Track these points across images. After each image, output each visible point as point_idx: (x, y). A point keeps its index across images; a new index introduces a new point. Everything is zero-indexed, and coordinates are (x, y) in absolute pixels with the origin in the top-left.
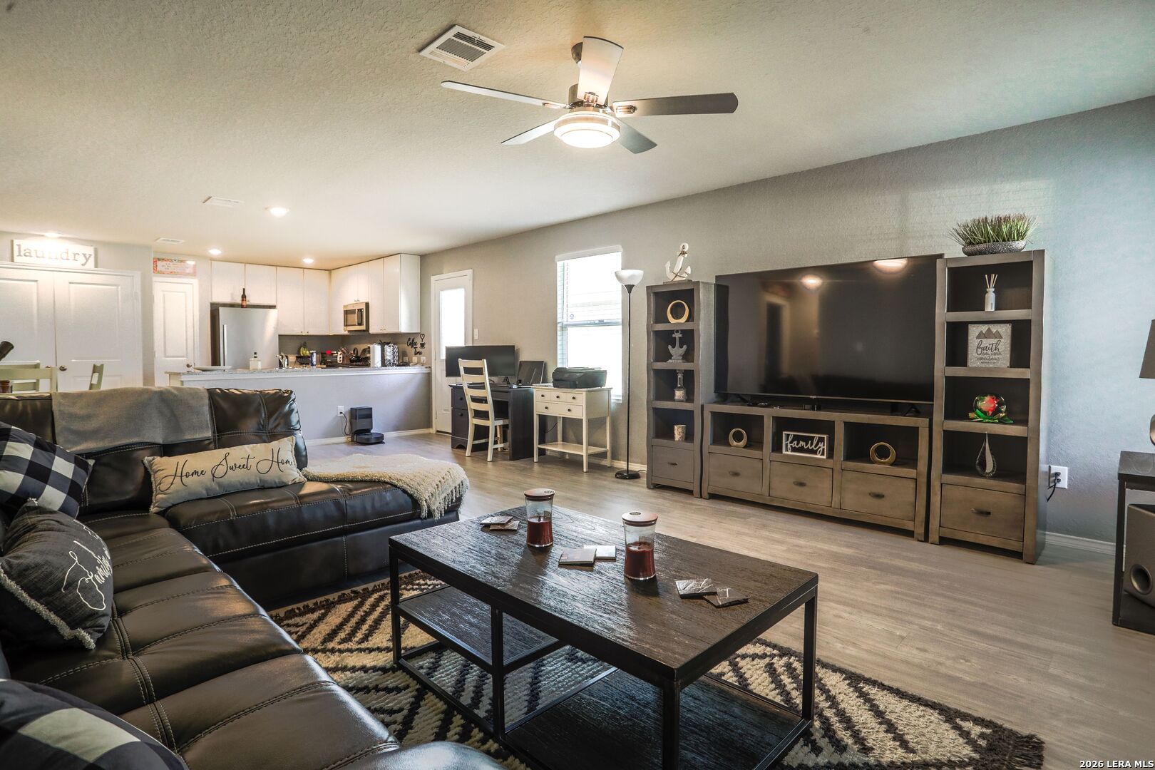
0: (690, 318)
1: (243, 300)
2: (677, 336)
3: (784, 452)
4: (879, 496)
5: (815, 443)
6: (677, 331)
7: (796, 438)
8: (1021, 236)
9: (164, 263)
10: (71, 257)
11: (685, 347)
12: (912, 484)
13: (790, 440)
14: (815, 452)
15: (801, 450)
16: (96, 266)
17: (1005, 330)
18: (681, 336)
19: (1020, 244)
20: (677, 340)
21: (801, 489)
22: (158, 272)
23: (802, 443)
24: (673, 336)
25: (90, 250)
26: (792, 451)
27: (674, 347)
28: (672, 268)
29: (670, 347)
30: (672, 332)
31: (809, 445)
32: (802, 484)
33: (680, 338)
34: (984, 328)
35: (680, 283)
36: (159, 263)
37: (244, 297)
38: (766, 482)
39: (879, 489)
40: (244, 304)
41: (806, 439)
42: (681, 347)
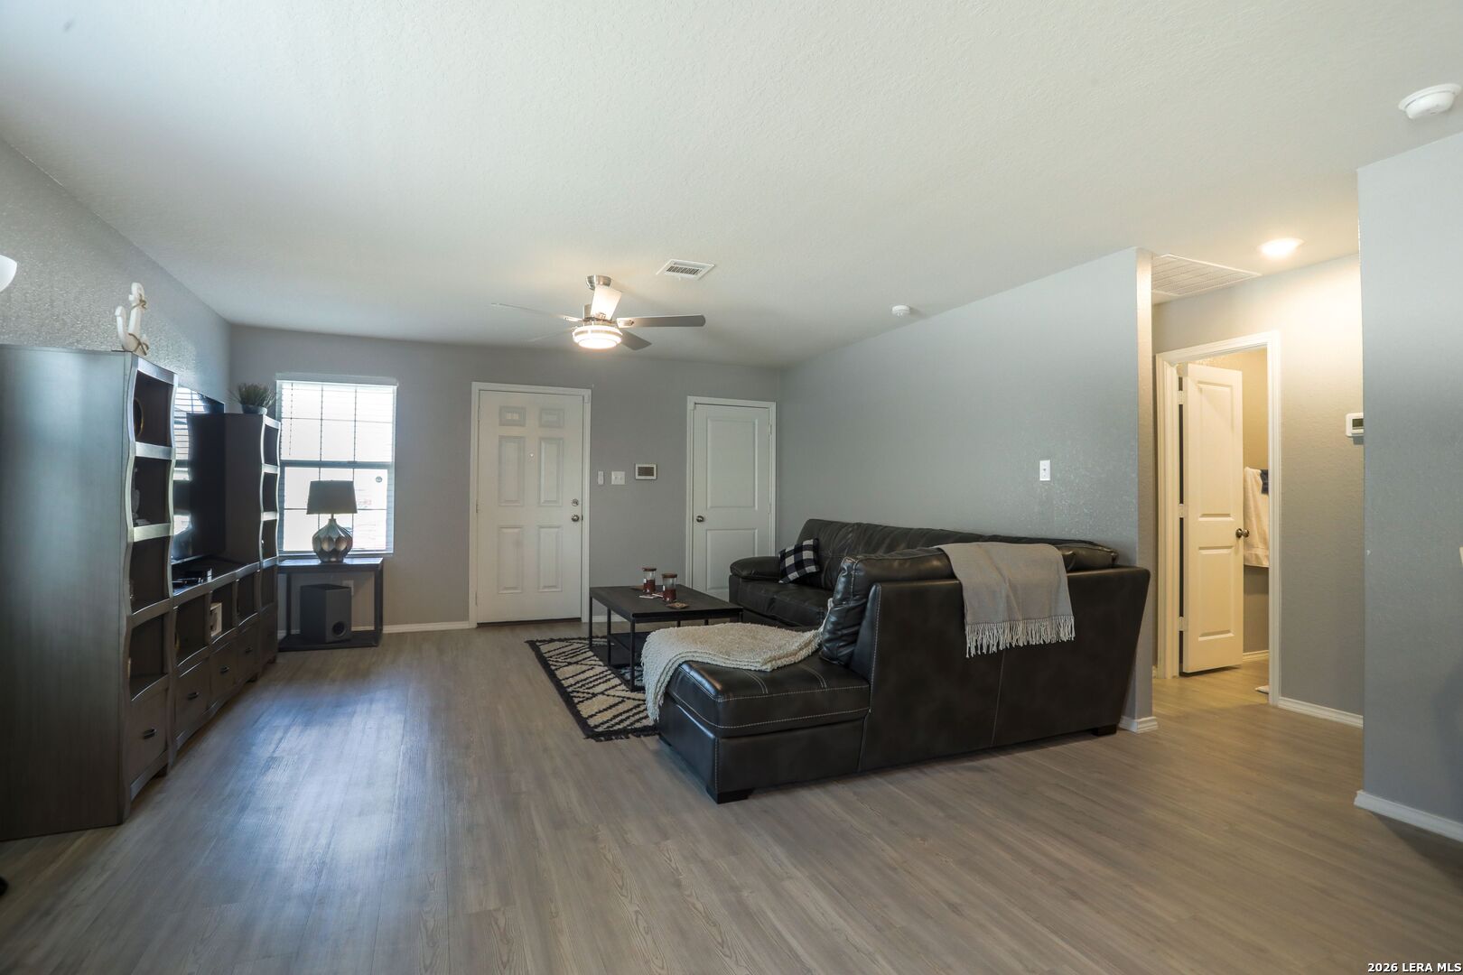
4: (248, 651)
21: (224, 676)
32: (224, 672)
39: (248, 645)
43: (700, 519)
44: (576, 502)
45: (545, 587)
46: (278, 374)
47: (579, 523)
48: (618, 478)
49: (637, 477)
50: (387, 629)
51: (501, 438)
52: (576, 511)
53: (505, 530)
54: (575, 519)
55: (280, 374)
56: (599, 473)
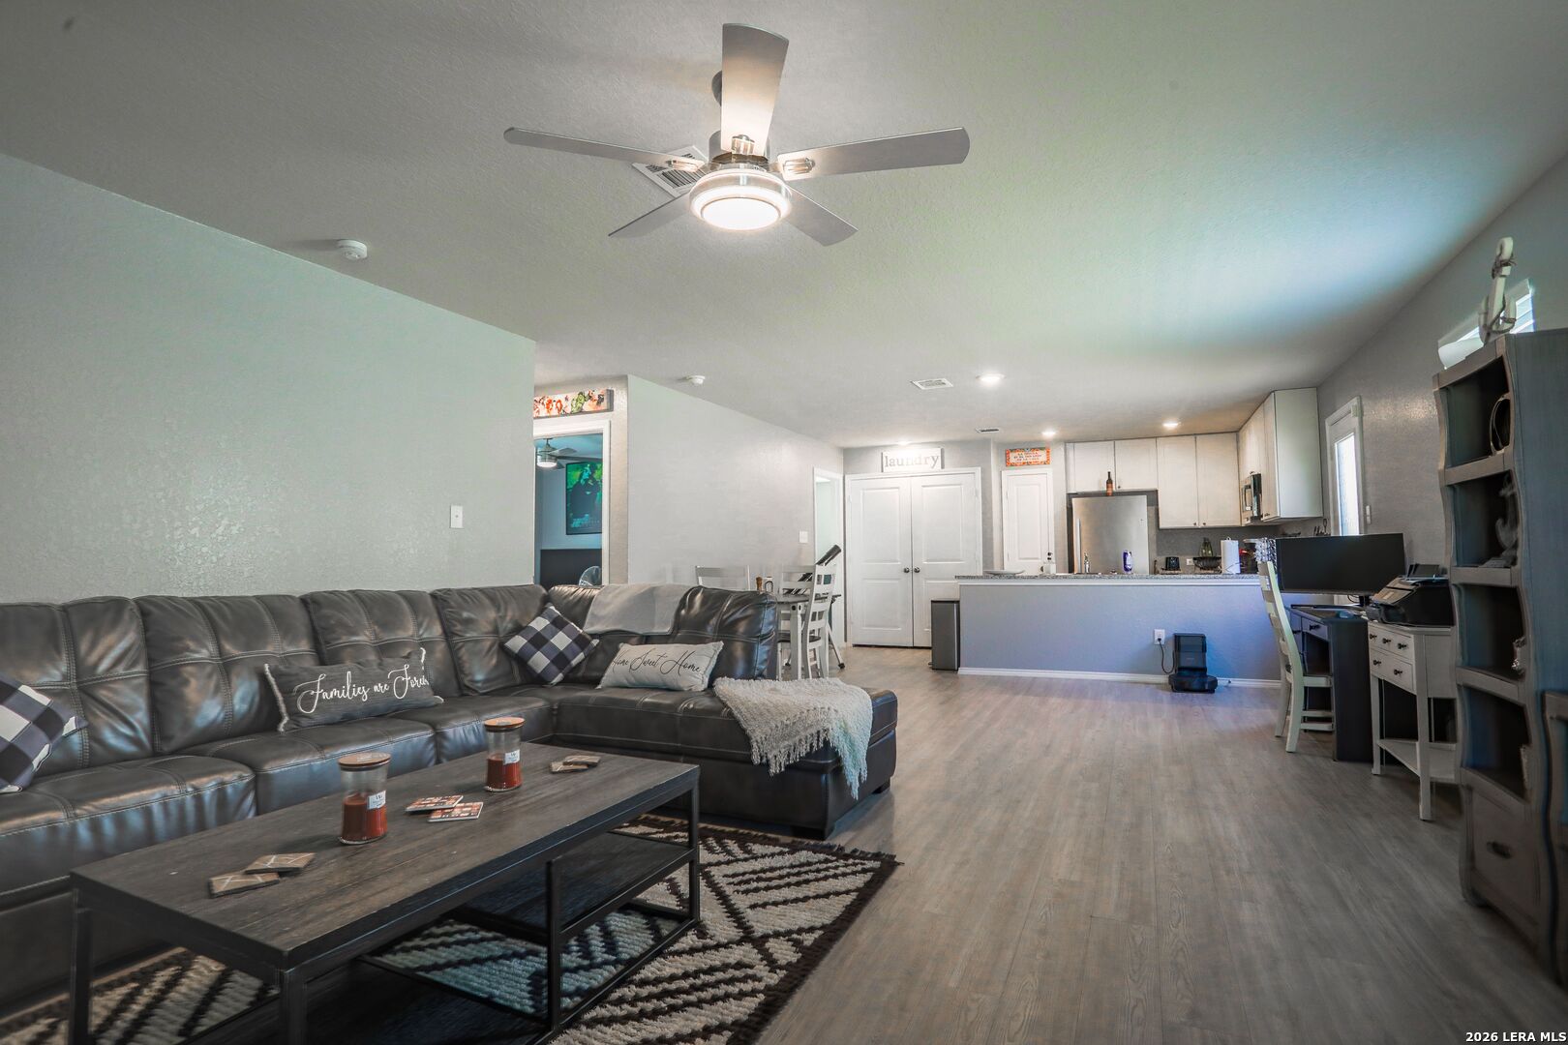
1: (1108, 487)
2: (1508, 492)
9: (1016, 454)
10: (923, 461)
16: (943, 467)
20: (1510, 502)
22: (1012, 465)
24: (1502, 493)
25: (937, 452)
33: (1513, 498)
36: (1012, 455)
37: (1109, 482)
40: (1110, 491)
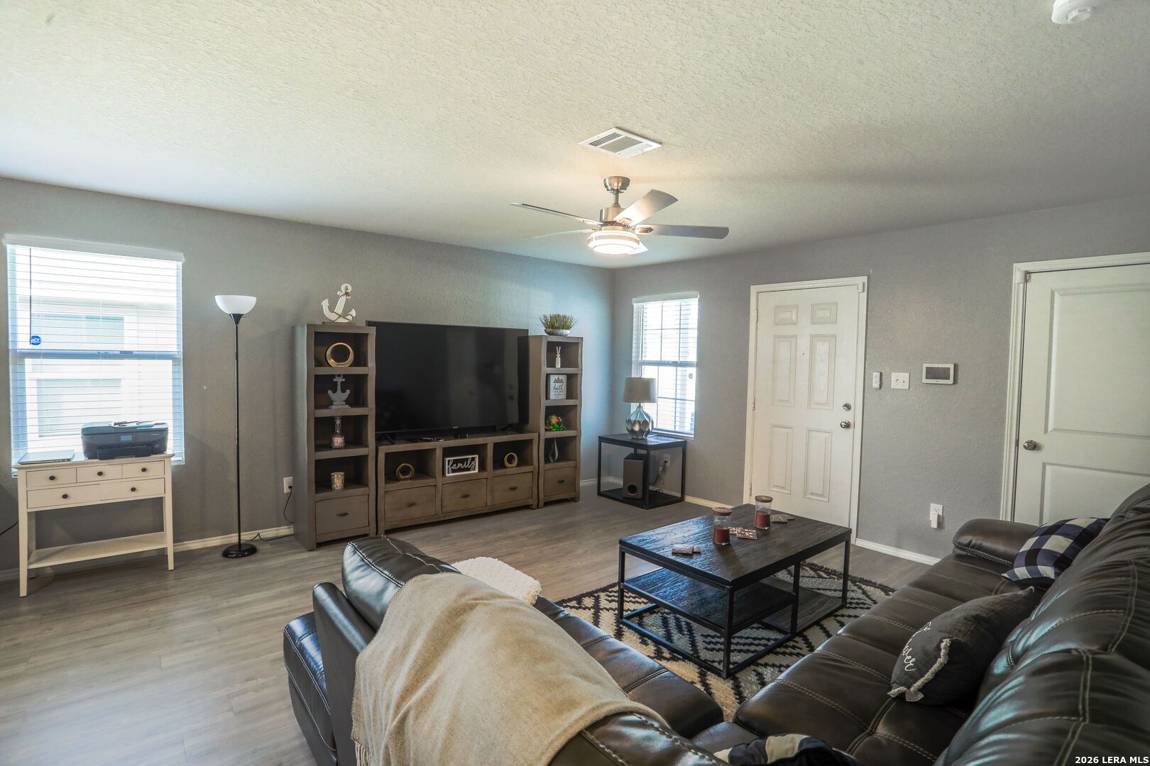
0: (356, 363)
2: (339, 380)
3: (447, 475)
4: (513, 489)
5: (469, 463)
6: (339, 376)
7: (456, 462)
8: (568, 328)
11: (348, 392)
12: (530, 475)
13: (451, 464)
14: (468, 469)
15: (460, 470)
17: (563, 378)
18: (344, 380)
19: (567, 332)
20: (339, 384)
21: (465, 500)
23: (460, 465)
24: (335, 380)
26: (452, 472)
27: (335, 391)
28: (332, 309)
29: (330, 392)
30: (333, 376)
31: (465, 465)
32: (466, 496)
33: (342, 382)
34: (556, 377)
35: (341, 325)
38: (439, 503)
39: (513, 484)
41: (462, 461)
42: (343, 391)
43: (1033, 446)
44: (848, 407)
45: (812, 494)
46: (634, 299)
47: (850, 430)
48: (899, 380)
49: (925, 381)
50: (688, 499)
51: (777, 337)
52: (847, 416)
53: (776, 429)
54: (847, 426)
55: (636, 299)
56: (875, 374)
